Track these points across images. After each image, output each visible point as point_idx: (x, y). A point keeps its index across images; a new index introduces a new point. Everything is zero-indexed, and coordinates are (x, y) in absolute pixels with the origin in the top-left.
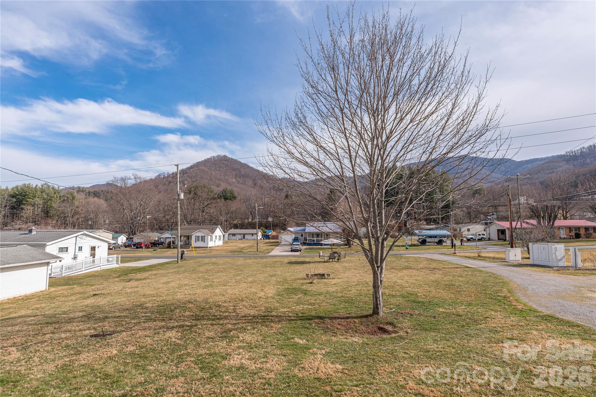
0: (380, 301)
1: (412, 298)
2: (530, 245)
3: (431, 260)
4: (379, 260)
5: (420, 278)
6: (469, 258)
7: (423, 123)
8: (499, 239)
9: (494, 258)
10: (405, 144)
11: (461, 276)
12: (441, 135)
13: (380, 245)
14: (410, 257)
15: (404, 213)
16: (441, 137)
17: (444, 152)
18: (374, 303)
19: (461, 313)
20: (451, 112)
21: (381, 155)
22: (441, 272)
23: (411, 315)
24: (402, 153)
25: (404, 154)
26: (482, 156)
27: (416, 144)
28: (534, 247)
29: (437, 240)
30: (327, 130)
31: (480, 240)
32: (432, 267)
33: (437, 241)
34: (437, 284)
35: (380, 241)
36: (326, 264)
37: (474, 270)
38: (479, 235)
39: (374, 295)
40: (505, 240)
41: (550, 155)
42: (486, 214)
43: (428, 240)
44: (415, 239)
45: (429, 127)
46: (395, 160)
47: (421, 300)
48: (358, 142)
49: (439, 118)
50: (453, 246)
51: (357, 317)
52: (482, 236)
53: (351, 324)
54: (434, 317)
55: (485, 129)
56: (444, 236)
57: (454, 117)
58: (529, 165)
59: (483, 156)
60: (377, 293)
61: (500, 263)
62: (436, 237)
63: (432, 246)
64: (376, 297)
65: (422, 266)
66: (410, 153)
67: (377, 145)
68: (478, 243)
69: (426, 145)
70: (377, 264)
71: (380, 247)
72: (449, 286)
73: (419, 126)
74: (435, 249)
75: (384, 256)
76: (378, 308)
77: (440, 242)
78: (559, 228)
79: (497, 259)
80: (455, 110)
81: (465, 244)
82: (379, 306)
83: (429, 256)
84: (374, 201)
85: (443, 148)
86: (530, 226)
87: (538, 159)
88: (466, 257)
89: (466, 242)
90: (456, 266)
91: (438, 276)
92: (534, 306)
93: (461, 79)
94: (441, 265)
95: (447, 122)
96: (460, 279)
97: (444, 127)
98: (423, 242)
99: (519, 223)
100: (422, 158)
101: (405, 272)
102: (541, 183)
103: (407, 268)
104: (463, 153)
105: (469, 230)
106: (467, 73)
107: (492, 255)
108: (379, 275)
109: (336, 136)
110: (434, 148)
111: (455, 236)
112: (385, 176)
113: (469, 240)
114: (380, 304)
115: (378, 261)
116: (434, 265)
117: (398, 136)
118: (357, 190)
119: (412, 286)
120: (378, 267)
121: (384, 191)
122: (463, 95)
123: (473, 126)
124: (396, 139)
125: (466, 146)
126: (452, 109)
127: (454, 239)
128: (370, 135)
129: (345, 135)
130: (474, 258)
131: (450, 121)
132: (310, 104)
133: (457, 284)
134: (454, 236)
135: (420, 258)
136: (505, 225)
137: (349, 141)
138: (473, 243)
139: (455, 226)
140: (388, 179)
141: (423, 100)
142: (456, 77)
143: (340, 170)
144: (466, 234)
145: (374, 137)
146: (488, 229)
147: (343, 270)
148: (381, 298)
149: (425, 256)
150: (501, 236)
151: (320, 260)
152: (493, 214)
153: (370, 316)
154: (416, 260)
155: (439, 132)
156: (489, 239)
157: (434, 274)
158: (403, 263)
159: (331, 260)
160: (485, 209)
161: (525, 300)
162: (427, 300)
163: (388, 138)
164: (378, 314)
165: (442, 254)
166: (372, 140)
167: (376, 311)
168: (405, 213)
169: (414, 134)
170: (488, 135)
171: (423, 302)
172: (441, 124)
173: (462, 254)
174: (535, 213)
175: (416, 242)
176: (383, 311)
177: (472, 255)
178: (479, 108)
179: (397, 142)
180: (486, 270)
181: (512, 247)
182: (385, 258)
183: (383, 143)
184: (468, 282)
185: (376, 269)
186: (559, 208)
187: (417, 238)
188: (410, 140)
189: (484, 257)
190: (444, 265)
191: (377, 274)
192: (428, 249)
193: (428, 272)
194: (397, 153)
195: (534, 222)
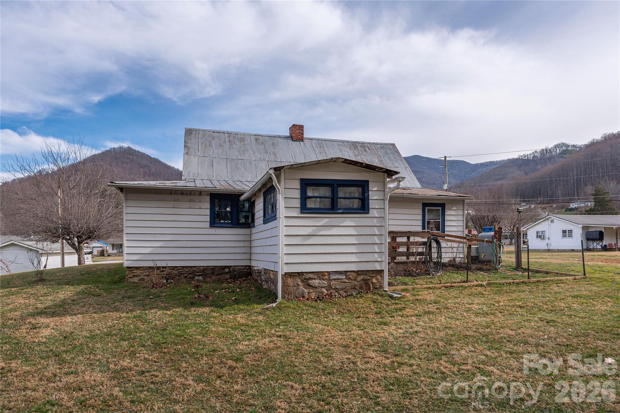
58: (484, 169)
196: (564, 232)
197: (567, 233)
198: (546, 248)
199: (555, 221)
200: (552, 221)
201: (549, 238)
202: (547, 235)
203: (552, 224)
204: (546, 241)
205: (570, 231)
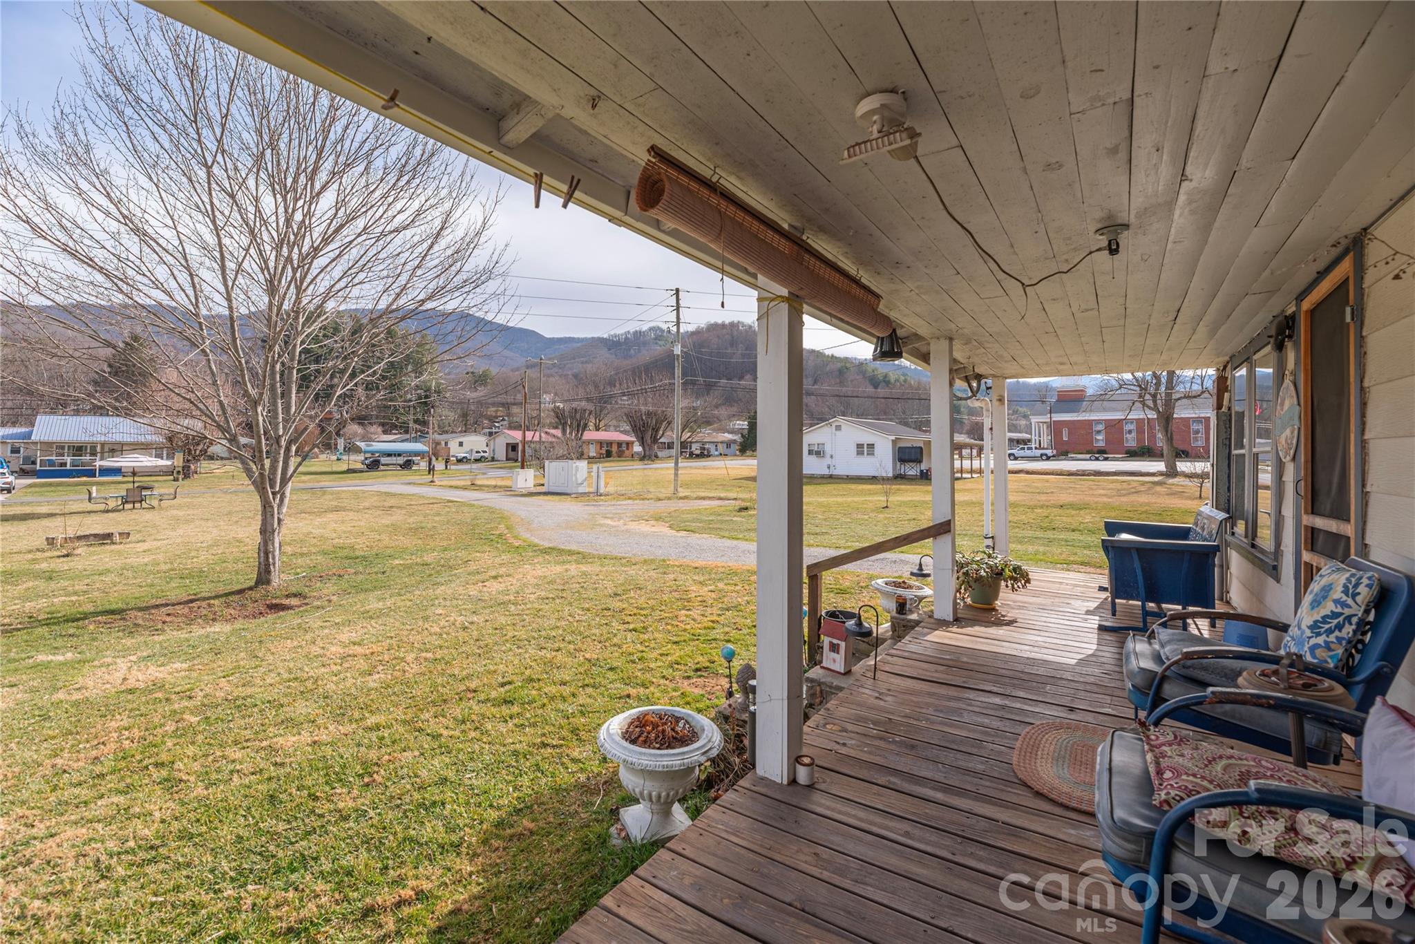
0: (274, 558)
1: (345, 553)
2: (547, 463)
3: (387, 494)
4: (279, 481)
5: (362, 524)
6: (456, 487)
7: (388, 240)
8: (508, 459)
9: (495, 487)
10: (350, 269)
11: (439, 515)
12: (418, 267)
13: (282, 452)
14: (343, 491)
15: (338, 394)
16: (419, 272)
17: (421, 297)
18: (260, 563)
19: (429, 561)
20: (438, 234)
21: (296, 280)
22: (404, 512)
23: (340, 576)
24: (342, 284)
25: (346, 287)
26: (477, 315)
27: (370, 274)
28: (552, 467)
29: (401, 460)
30: (157, 194)
31: (477, 461)
32: (386, 504)
33: (401, 462)
34: (395, 529)
35: (283, 443)
36: (110, 515)
37: (463, 504)
38: (478, 452)
39: (262, 549)
40: (516, 461)
41: (589, 336)
42: (492, 420)
43: (384, 460)
44: (356, 461)
45: (399, 250)
46: (327, 296)
47: (358, 553)
48: (245, 241)
49: (416, 239)
50: (431, 470)
51: (217, 597)
52: (482, 454)
53: (202, 609)
54: (383, 573)
55: (486, 274)
56: (417, 454)
57: (443, 243)
59: (480, 314)
60: (270, 543)
61: (503, 493)
62: (399, 455)
63: (390, 472)
64: (265, 551)
65: (367, 504)
66: (359, 286)
67: (289, 259)
68: (475, 466)
69: (390, 280)
70: (272, 487)
71: (282, 455)
72: (415, 531)
73: (381, 242)
74: (396, 476)
75: (290, 472)
76: (268, 572)
77: (407, 465)
78: (589, 442)
79: (500, 487)
80: (445, 233)
81: (453, 467)
82: (272, 567)
83: (383, 488)
84: (273, 367)
85: (419, 290)
86: (551, 439)
87: (574, 338)
88: (451, 487)
89: (454, 464)
90: (431, 501)
91: (397, 517)
92: (536, 541)
93: (458, 184)
94: (404, 501)
95: (431, 247)
96: (437, 518)
97: (426, 255)
98: (374, 465)
99: (537, 434)
100: (380, 302)
101: (331, 516)
102: (575, 376)
103: (337, 509)
104: (450, 306)
105: (461, 444)
106: (469, 178)
107: (493, 483)
108: (276, 509)
109: (181, 213)
110: (404, 288)
111: (436, 455)
112: (301, 321)
113: (460, 461)
114: (274, 564)
115: (275, 482)
116: (392, 502)
117: (337, 252)
118: (234, 340)
119: (343, 535)
120: (274, 493)
121: (298, 350)
122: (459, 211)
123: (470, 266)
124: (332, 255)
125: (457, 294)
126: (441, 229)
127: (434, 458)
128: (275, 234)
129: (214, 222)
130: (465, 488)
131: (436, 248)
132: (106, 120)
133: (429, 526)
134: (434, 454)
135: (364, 492)
136: (516, 436)
137: (222, 236)
138: (467, 466)
139: (437, 437)
140: (309, 327)
141: (390, 199)
142: (451, 179)
143: (191, 292)
144: (456, 450)
145: (283, 240)
146: (492, 442)
147: (170, 524)
148: (277, 552)
149: (375, 488)
150: (512, 454)
151: (90, 507)
152: (503, 420)
153: (251, 589)
154: (356, 496)
155: (417, 263)
156: (493, 459)
157: (391, 515)
158: (328, 501)
159: (128, 506)
160: (491, 411)
161: (525, 535)
162: (374, 552)
163: (316, 251)
164: (268, 582)
165: (409, 484)
166: (278, 247)
167: (264, 577)
168: (340, 396)
169: (370, 254)
170: (491, 286)
171: (364, 558)
172: (420, 249)
173: (445, 483)
174: (561, 419)
175: (359, 466)
176: (277, 579)
177: (462, 483)
178: (483, 239)
179: (333, 260)
180: (480, 503)
181: (523, 467)
182: (292, 476)
183: (302, 258)
184: (448, 522)
185: (271, 496)
186: (590, 413)
187: (361, 457)
188: (361, 263)
189: (480, 486)
190: (411, 500)
191: (272, 507)
192: (383, 476)
193: (379, 512)
194: (332, 283)
195: (558, 433)
196: (860, 446)
197: (864, 449)
198: (826, 472)
199: (843, 427)
200: (838, 428)
201: (832, 457)
202: (828, 449)
203: (838, 433)
204: (827, 461)
205: (871, 446)
